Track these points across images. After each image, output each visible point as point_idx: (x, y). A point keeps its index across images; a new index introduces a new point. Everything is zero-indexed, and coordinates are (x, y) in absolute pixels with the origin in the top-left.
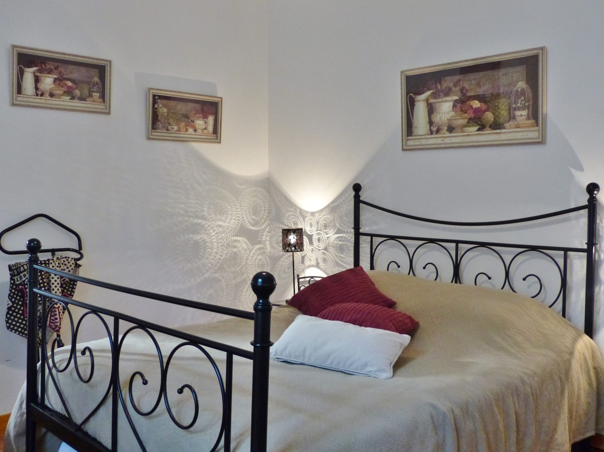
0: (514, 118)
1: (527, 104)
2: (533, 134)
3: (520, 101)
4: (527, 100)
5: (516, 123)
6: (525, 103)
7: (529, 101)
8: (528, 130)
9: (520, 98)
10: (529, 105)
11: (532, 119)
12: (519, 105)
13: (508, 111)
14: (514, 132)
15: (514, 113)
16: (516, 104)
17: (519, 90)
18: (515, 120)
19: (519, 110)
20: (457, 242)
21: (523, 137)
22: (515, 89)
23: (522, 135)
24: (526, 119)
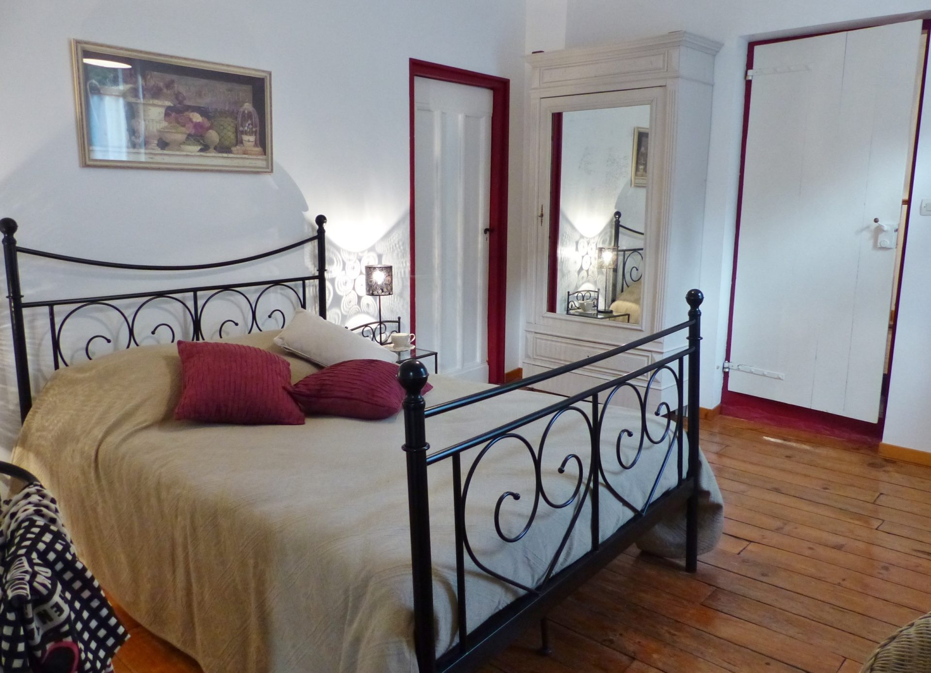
0: (242, 142)
1: (254, 129)
2: (261, 163)
3: (247, 125)
4: (254, 125)
5: (243, 148)
6: (252, 128)
7: (256, 127)
8: (256, 158)
9: (248, 121)
10: (256, 130)
11: (259, 146)
12: (246, 128)
13: (235, 134)
14: (241, 158)
15: (242, 137)
16: (243, 127)
17: (246, 112)
18: (242, 145)
19: (246, 134)
20: (195, 290)
21: (251, 165)
22: (242, 110)
23: (250, 163)
24: (254, 146)
